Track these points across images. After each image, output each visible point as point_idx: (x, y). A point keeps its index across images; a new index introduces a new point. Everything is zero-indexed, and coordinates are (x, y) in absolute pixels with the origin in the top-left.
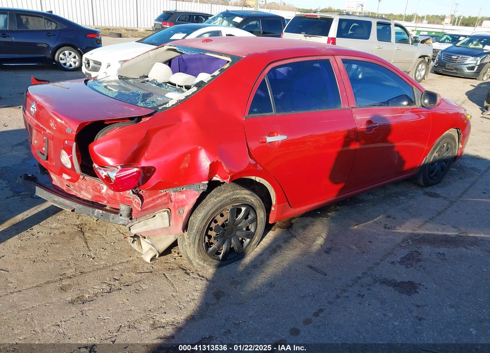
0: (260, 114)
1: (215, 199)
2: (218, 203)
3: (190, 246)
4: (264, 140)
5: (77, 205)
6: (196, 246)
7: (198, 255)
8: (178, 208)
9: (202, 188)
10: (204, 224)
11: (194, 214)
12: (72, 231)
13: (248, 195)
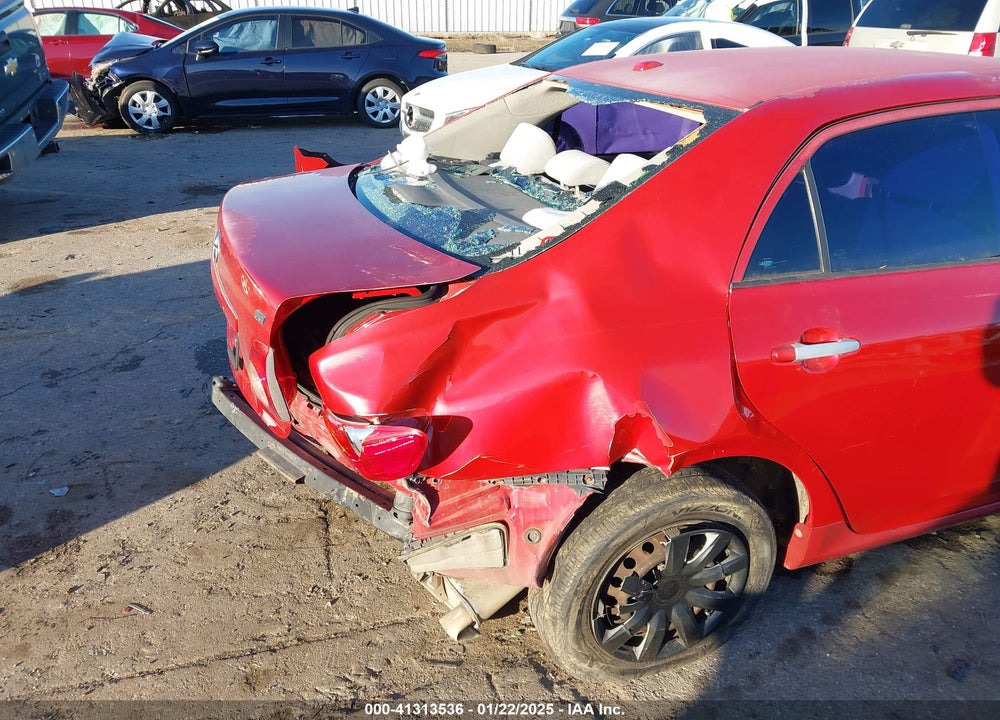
0: (781, 276)
1: (631, 508)
2: (637, 521)
3: (554, 624)
4: (787, 354)
5: (310, 469)
6: (572, 626)
7: (576, 647)
8: (527, 525)
9: (590, 483)
10: (595, 573)
11: (568, 543)
12: (306, 515)
13: (729, 500)
